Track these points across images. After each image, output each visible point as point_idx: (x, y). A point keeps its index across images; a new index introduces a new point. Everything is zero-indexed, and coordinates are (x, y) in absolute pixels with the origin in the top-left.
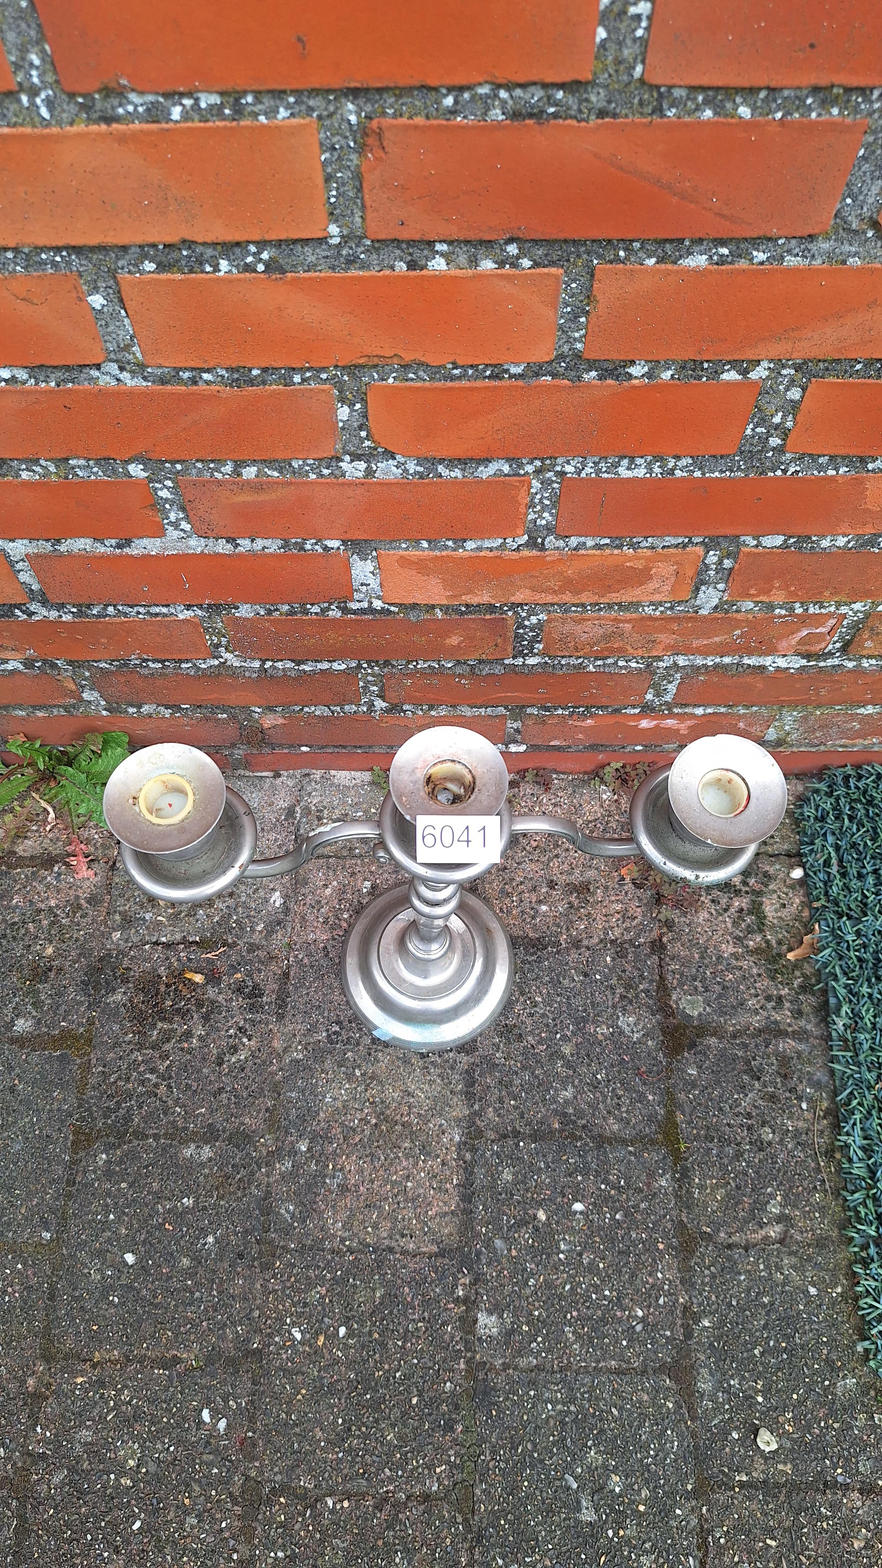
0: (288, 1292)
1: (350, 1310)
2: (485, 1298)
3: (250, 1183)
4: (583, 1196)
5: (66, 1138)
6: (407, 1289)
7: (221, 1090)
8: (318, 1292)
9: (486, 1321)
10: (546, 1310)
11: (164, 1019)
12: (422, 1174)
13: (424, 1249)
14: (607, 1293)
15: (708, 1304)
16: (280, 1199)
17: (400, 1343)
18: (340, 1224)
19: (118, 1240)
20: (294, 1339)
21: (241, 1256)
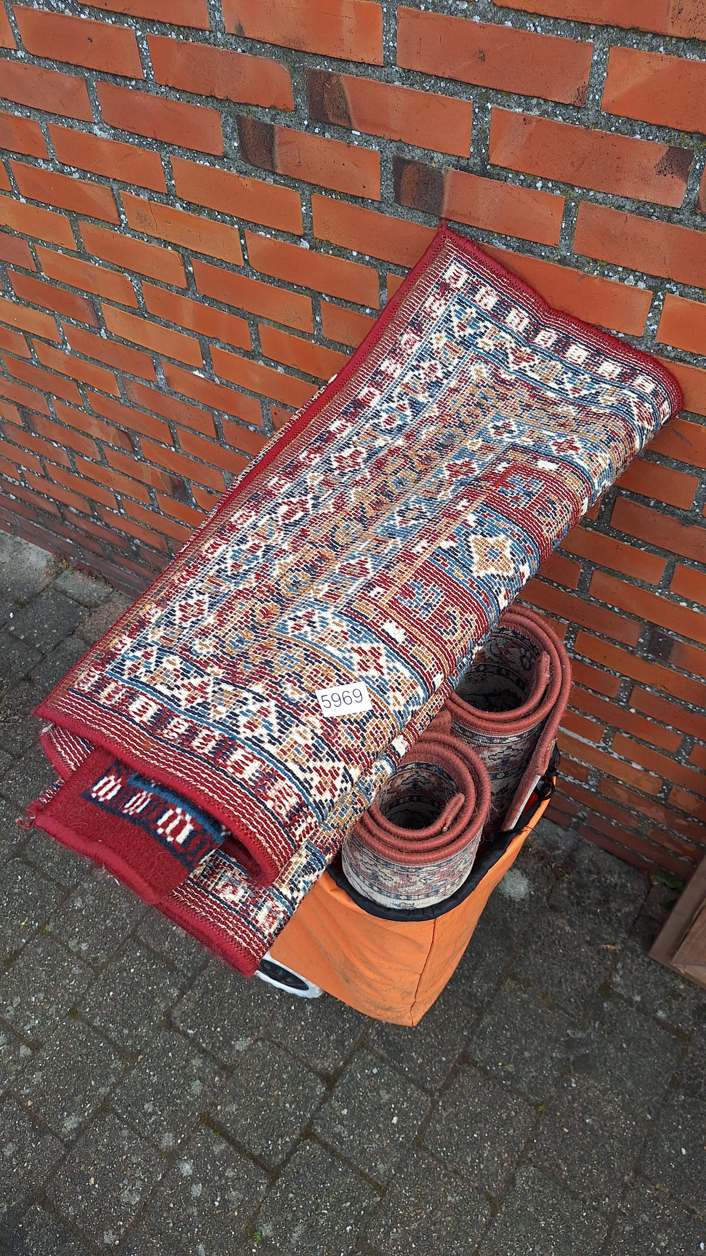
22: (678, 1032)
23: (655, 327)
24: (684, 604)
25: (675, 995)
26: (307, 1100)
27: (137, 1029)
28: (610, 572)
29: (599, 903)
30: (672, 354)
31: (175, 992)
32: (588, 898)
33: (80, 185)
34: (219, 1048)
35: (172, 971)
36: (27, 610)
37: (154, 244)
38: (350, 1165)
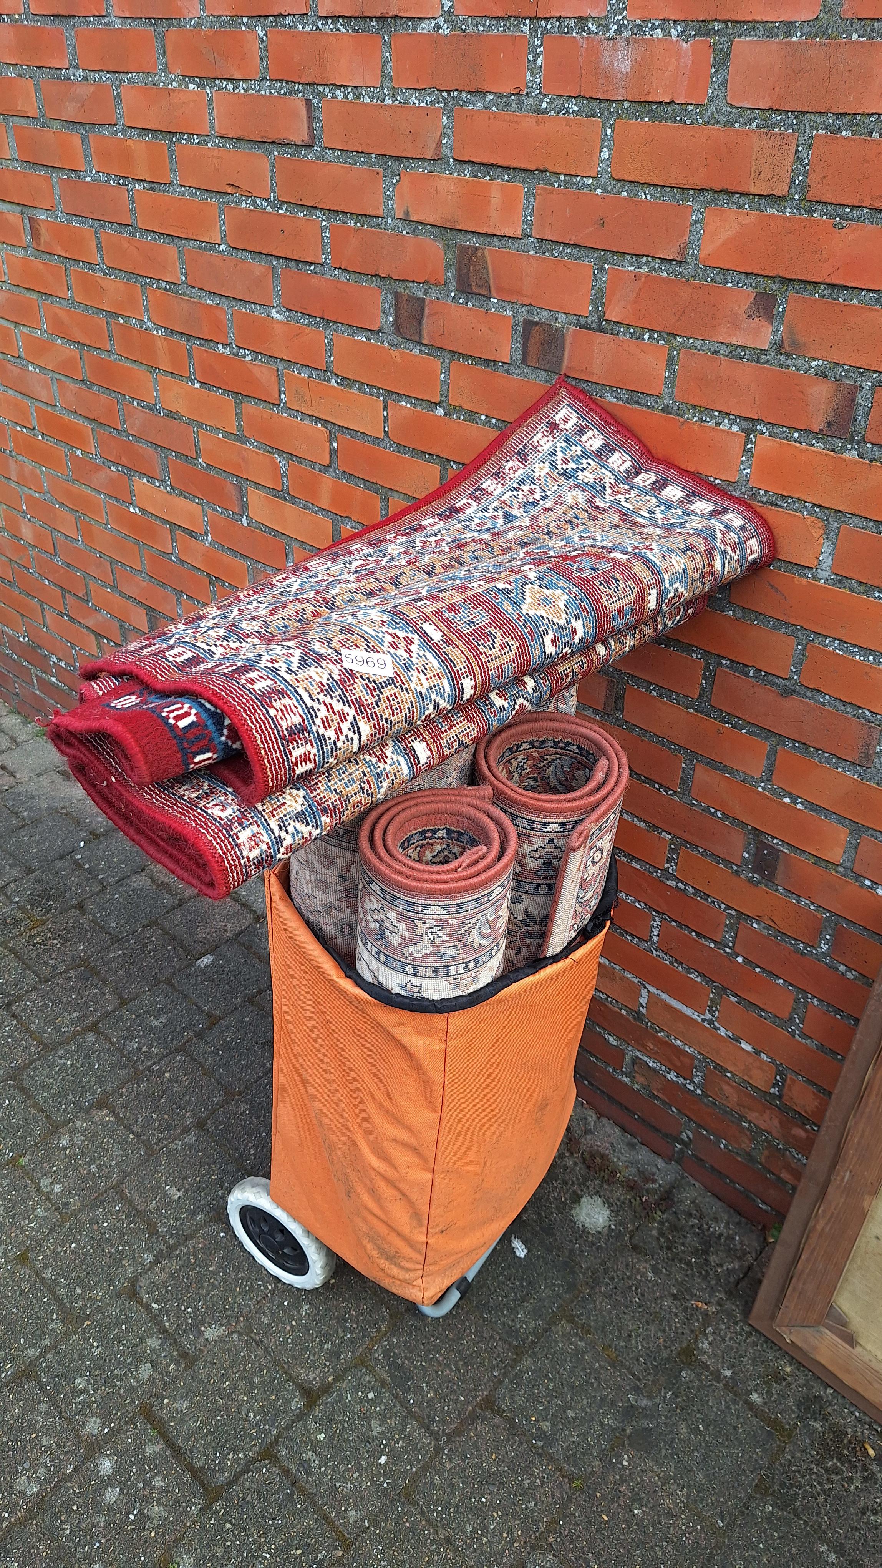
22: (775, 1423)
23: (748, 471)
24: (787, 800)
25: (778, 1377)
26: (278, 1411)
27: (91, 1291)
28: (713, 764)
29: (695, 1252)
30: (765, 499)
31: (148, 1258)
32: (683, 1244)
33: (250, 367)
34: (185, 1332)
35: (152, 1234)
36: (101, 842)
37: (307, 422)
38: (313, 1503)
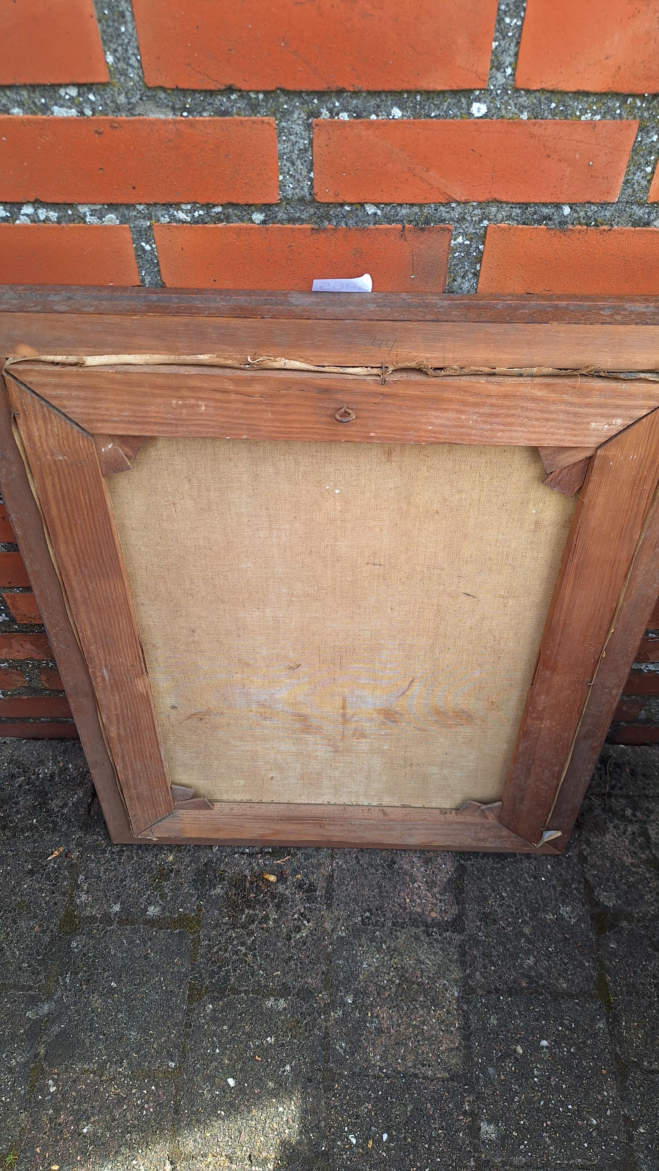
0: (345, 1107)
1: (390, 1121)
2: (485, 1111)
3: (314, 1026)
4: (547, 1035)
5: (184, 993)
6: (429, 1105)
7: (291, 958)
8: (366, 1107)
9: (487, 1129)
10: (528, 1120)
11: (249, 907)
12: (434, 1020)
13: (439, 1076)
14: (570, 1107)
15: (641, 1116)
16: (335, 1038)
17: (427, 1146)
18: (379, 1057)
19: (222, 1069)
20: (351, 1143)
21: (310, 1080)
